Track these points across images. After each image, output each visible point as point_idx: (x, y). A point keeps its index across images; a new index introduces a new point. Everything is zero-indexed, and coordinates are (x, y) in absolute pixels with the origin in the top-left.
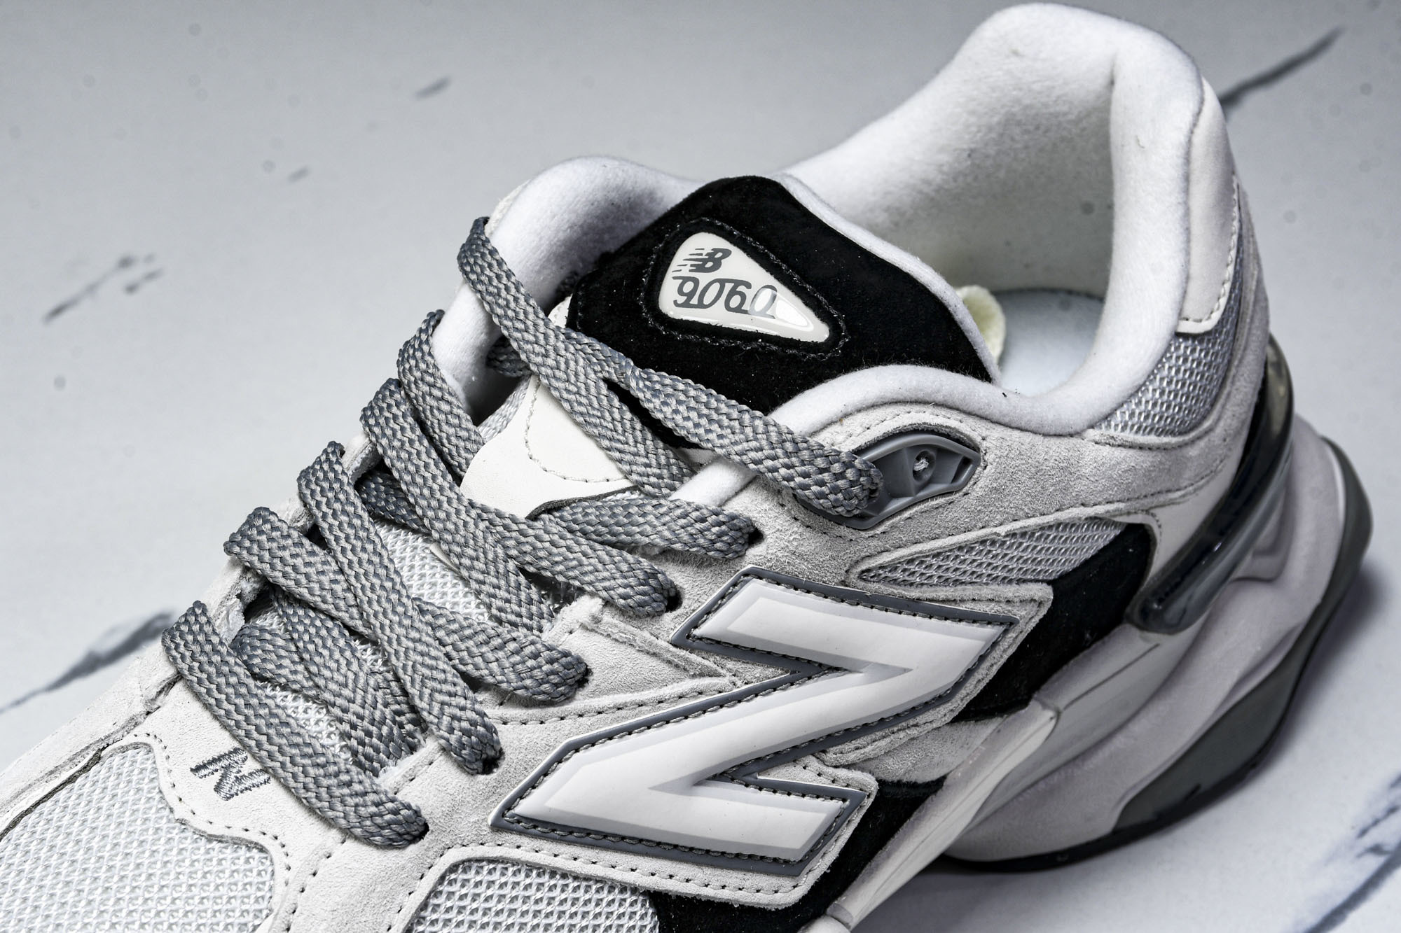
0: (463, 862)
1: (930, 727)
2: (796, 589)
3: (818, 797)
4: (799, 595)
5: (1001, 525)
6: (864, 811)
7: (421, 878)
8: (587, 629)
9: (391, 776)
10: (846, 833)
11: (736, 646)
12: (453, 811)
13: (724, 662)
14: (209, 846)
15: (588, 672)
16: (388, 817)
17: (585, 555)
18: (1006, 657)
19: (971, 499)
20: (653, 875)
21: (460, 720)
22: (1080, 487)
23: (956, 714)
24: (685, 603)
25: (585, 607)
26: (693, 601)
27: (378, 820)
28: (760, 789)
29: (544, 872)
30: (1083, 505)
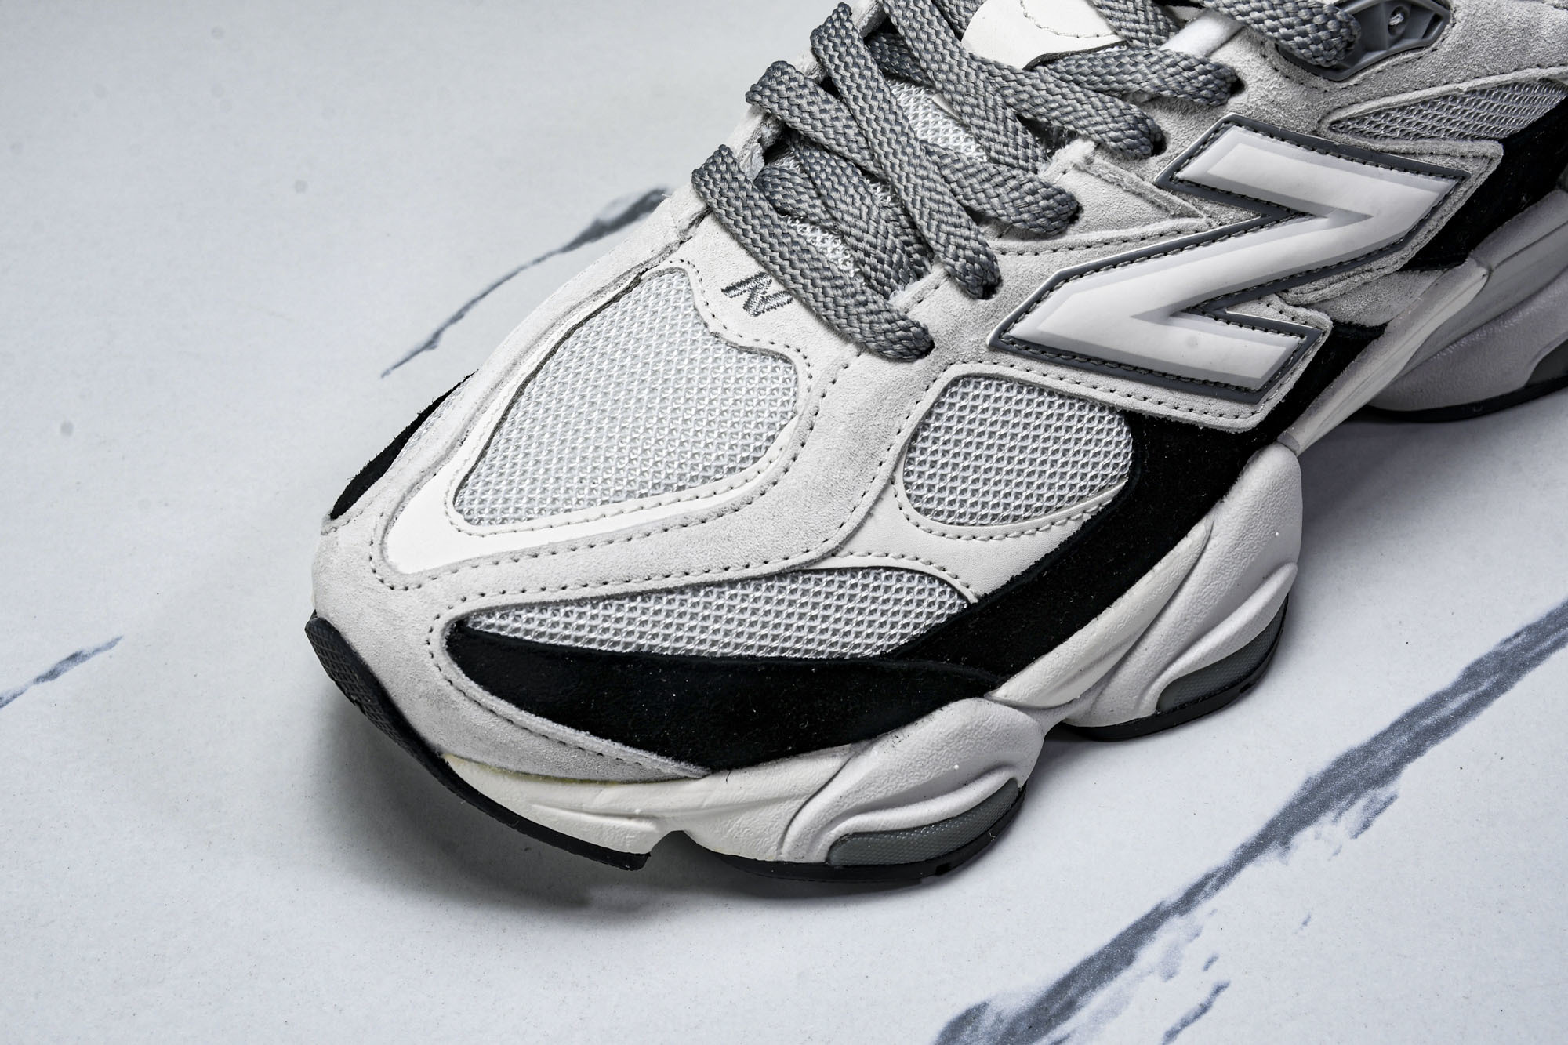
0: (963, 377)
1: (1383, 272)
2: (1272, 137)
3: (1279, 333)
4: (1273, 142)
5: (1463, 81)
6: (1318, 348)
7: (927, 389)
8: (1080, 170)
9: (901, 298)
10: (1302, 367)
11: (1214, 189)
12: (957, 330)
13: (1202, 204)
14: (739, 356)
15: (1079, 209)
16: (900, 333)
17: (1079, 101)
18: (1455, 210)
19: (1439, 55)
20: (1129, 396)
21: (964, 248)
22: (1538, 48)
23: (1406, 262)
24: (1170, 147)
25: (1077, 150)
26: (1177, 147)
27: (890, 335)
28: (1228, 323)
29: (1033, 390)
30: (1539, 66)
